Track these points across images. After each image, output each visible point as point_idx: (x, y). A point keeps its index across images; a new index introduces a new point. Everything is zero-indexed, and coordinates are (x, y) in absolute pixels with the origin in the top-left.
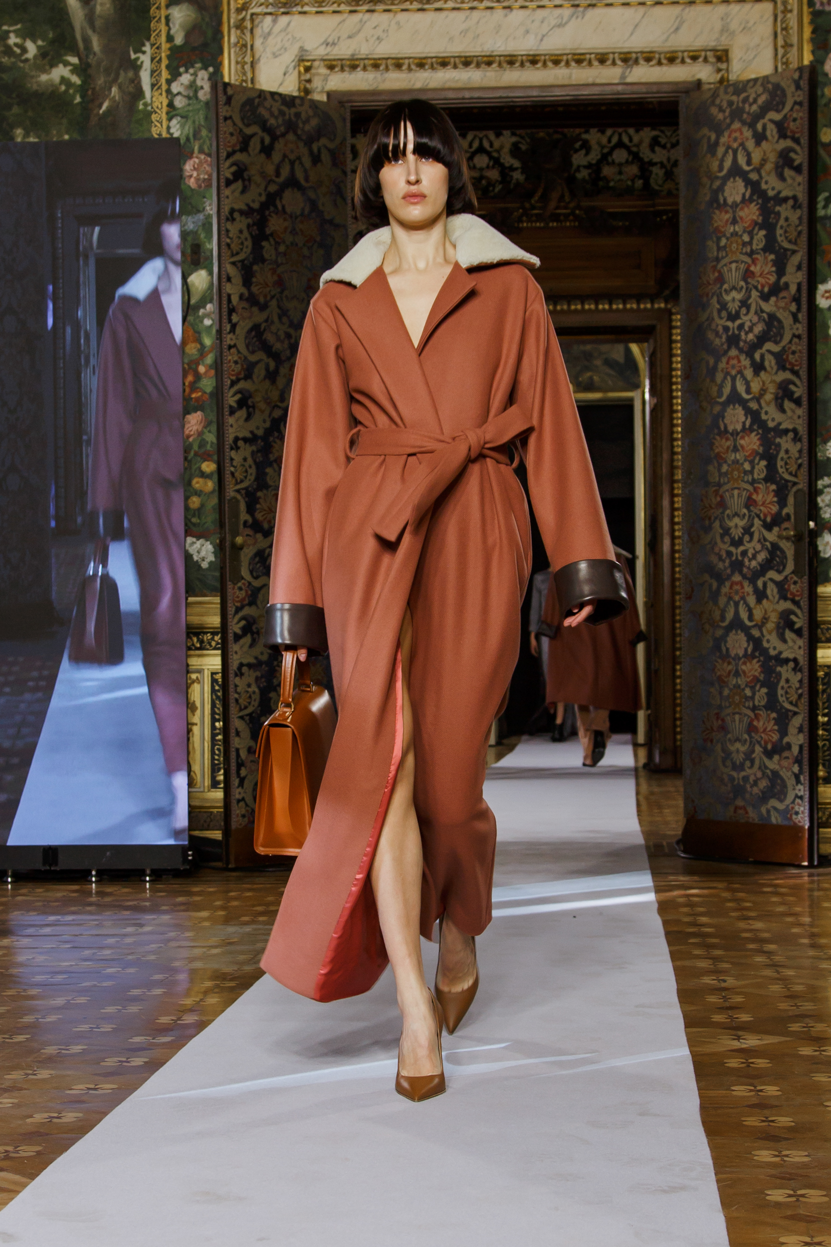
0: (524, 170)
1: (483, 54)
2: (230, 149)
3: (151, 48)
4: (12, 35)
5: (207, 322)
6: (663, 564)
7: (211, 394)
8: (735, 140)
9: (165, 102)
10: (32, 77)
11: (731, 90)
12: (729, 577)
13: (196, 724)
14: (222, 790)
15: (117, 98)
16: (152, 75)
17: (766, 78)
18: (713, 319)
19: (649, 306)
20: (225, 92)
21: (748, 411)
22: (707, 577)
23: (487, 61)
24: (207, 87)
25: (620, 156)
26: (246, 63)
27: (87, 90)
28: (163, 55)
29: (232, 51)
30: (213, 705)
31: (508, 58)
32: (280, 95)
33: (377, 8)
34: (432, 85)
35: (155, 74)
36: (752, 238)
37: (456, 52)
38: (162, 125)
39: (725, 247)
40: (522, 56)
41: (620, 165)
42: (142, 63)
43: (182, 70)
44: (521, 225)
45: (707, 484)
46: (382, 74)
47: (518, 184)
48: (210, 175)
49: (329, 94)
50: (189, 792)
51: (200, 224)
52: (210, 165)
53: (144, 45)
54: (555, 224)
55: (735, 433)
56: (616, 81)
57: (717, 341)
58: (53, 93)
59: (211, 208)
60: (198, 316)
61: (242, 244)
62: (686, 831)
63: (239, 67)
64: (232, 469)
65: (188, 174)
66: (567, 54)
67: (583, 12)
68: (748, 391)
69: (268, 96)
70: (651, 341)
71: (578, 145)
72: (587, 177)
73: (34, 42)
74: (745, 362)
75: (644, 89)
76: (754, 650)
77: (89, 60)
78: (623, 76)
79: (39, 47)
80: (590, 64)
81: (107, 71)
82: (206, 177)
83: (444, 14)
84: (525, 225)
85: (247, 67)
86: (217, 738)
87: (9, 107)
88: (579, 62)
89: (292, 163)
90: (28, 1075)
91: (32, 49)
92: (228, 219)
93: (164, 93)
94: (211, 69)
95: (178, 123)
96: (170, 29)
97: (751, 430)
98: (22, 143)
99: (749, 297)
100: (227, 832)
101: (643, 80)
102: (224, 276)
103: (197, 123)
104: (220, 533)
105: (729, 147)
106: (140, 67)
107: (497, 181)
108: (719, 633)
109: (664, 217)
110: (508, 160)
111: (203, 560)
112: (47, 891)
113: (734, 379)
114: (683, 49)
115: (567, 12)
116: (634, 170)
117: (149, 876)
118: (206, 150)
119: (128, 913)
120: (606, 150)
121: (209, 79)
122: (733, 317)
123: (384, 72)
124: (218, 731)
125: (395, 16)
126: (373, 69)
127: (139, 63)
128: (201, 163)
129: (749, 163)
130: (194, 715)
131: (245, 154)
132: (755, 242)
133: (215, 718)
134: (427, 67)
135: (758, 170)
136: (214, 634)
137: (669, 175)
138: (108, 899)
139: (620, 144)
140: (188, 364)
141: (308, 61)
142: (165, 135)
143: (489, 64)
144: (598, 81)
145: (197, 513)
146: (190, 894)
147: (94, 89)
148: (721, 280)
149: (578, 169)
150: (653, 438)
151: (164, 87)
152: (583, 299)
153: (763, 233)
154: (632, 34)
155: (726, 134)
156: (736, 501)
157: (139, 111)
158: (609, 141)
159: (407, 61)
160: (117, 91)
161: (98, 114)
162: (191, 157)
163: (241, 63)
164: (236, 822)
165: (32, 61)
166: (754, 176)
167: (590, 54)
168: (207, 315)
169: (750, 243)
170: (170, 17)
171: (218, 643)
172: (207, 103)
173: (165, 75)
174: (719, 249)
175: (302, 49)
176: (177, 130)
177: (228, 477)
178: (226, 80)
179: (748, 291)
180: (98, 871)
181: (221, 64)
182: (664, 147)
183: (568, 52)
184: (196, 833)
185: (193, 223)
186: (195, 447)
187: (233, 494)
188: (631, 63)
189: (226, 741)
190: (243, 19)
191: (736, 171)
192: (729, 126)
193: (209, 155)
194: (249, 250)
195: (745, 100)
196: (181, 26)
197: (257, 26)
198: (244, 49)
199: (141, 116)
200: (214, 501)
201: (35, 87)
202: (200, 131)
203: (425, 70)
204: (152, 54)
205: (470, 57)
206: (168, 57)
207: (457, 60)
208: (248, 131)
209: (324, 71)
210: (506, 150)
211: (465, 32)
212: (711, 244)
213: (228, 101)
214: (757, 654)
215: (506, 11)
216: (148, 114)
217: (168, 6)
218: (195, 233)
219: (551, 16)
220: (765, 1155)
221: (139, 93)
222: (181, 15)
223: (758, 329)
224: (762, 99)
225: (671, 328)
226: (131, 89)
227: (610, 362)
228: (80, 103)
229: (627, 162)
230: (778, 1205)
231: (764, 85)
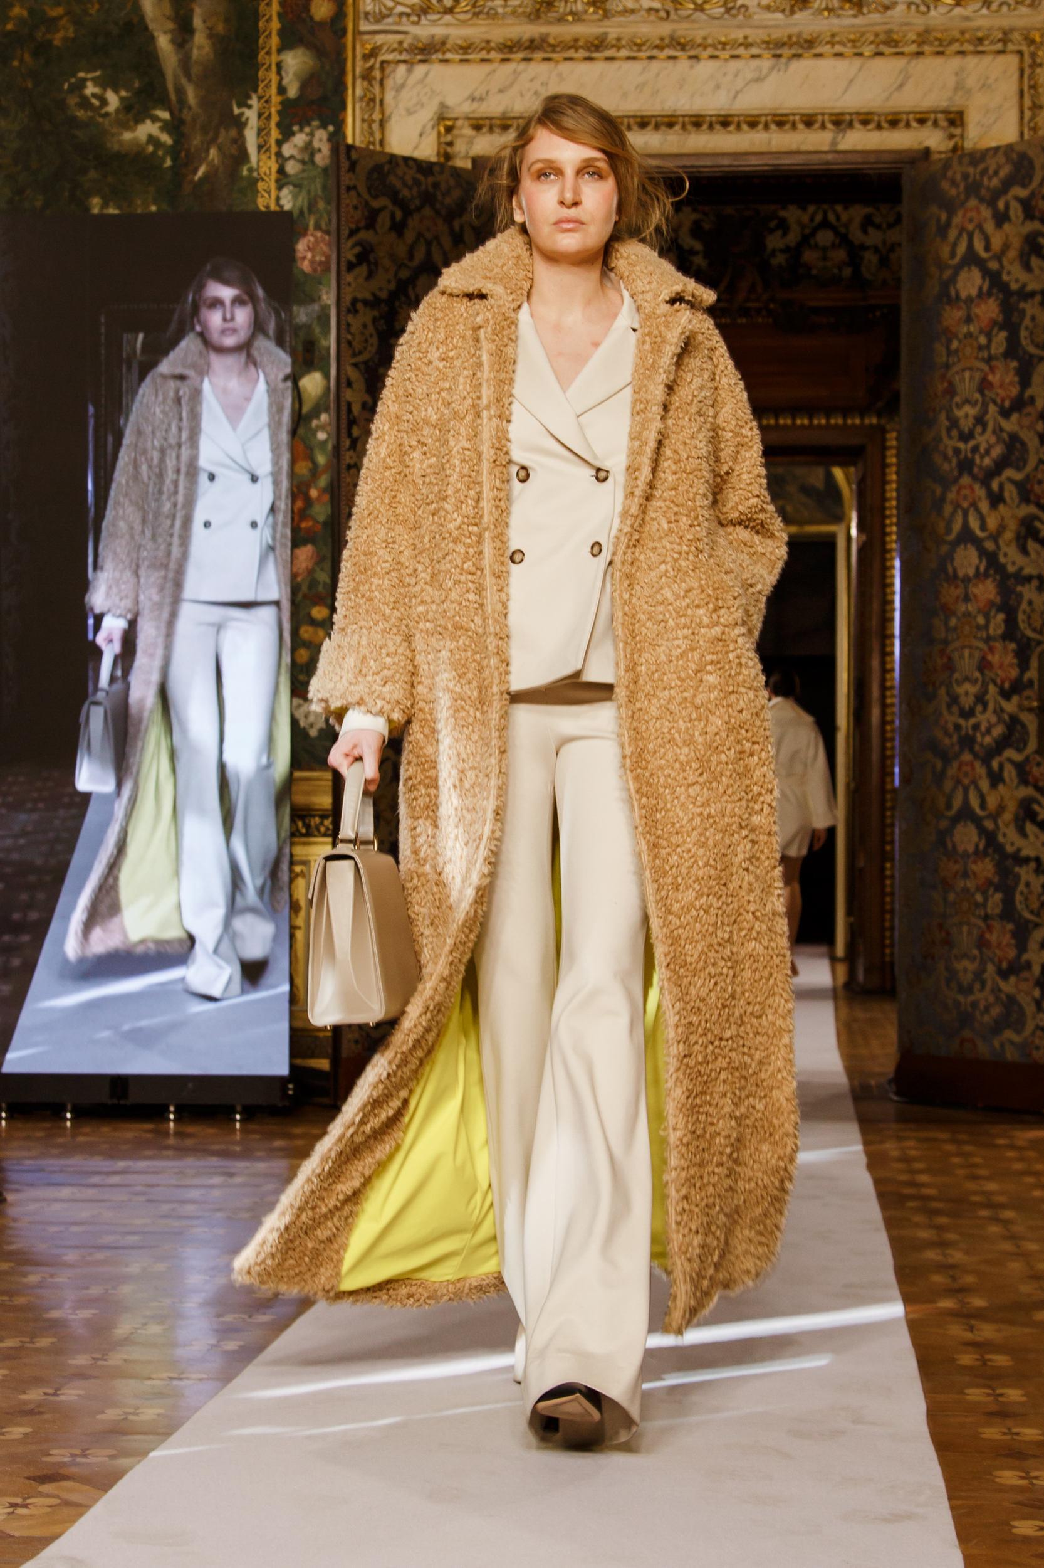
0: (706, 252)
1: (663, 113)
2: (353, 226)
3: (259, 102)
4: (89, 84)
5: (322, 436)
6: (870, 738)
7: (325, 524)
8: (971, 220)
9: (275, 167)
10: (113, 135)
11: (966, 160)
12: (957, 756)
13: (299, 928)
15: (216, 161)
16: (258, 135)
17: (1010, 147)
18: (941, 440)
19: (857, 421)
20: (349, 157)
21: (983, 552)
22: (929, 755)
23: (669, 122)
24: (326, 149)
25: (825, 237)
27: (180, 152)
28: (273, 110)
29: (358, 106)
31: (694, 119)
32: (414, 160)
33: (535, 56)
35: (263, 133)
36: (990, 341)
38: (270, 196)
39: (957, 351)
40: (711, 116)
41: (825, 249)
42: (247, 119)
43: (296, 128)
45: (931, 641)
48: (328, 257)
49: (475, 160)
50: (291, 1012)
51: (315, 316)
52: (329, 245)
53: (250, 98)
54: (744, 320)
55: (967, 580)
56: (826, 148)
57: (946, 467)
58: (138, 154)
59: (329, 298)
60: (310, 429)
61: (366, 341)
62: (899, 1068)
63: (365, 126)
65: (300, 255)
66: (766, 115)
67: (787, 65)
68: (983, 527)
69: (401, 162)
70: (860, 465)
71: (773, 224)
72: (784, 264)
73: (116, 92)
74: (980, 492)
75: (859, 158)
76: (987, 846)
77: (183, 116)
78: (834, 143)
79: (122, 99)
80: (794, 126)
81: (204, 130)
82: (323, 259)
83: (615, 65)
85: (376, 127)
87: (84, 171)
88: (780, 124)
89: (429, 244)
91: (113, 101)
92: (349, 311)
93: (273, 157)
95: (290, 193)
96: (281, 79)
97: (986, 575)
98: (101, 216)
99: (986, 412)
100: (335, 1061)
101: (859, 147)
102: (343, 380)
103: (313, 194)
105: (962, 229)
106: (245, 124)
108: (944, 824)
109: (878, 314)
110: (686, 241)
111: (312, 727)
112: (115, 1130)
113: (965, 514)
114: (907, 109)
115: (766, 63)
116: (841, 255)
117: (240, 1113)
118: (323, 224)
119: (215, 1159)
120: (807, 231)
121: (329, 140)
122: (966, 437)
125: (556, 66)
127: (243, 119)
128: (317, 241)
129: (987, 248)
130: (297, 916)
131: (371, 232)
132: (993, 345)
135: (999, 257)
136: (323, 817)
137: (884, 262)
138: (189, 1142)
139: (825, 224)
141: (449, 119)
142: (273, 207)
143: (670, 125)
144: (804, 148)
145: (304, 669)
146: (291, 1137)
147: (188, 151)
148: (951, 391)
149: (773, 254)
150: (860, 584)
151: (274, 149)
153: (1003, 334)
154: (845, 91)
155: (960, 213)
156: (966, 663)
157: (242, 178)
158: (812, 219)
160: (215, 154)
161: (192, 181)
162: (305, 235)
163: (368, 122)
164: (349, 1048)
165: (113, 116)
166: (993, 265)
167: (794, 114)
168: (322, 428)
169: (988, 347)
170: (283, 64)
171: (328, 829)
172: (325, 170)
173: (275, 134)
174: (949, 353)
175: (442, 105)
176: (288, 202)
178: (350, 141)
179: (985, 406)
180: (177, 1106)
181: (343, 122)
182: (878, 227)
183: (767, 112)
184: (299, 1062)
185: (307, 314)
186: (305, 589)
188: (843, 126)
190: (372, 68)
191: (971, 259)
192: (963, 204)
193: (328, 232)
194: (374, 349)
195: (984, 172)
196: (296, 74)
197: (388, 76)
198: (372, 104)
199: (244, 184)
201: (116, 147)
202: (316, 203)
204: (260, 109)
206: (279, 113)
207: (632, 121)
208: (376, 204)
209: (468, 131)
210: (684, 228)
211: (640, 87)
212: (939, 347)
213: (353, 167)
214: (990, 851)
215: (694, 61)
216: (253, 182)
217: (280, 51)
218: (308, 327)
219: (746, 68)
220: (1009, 1477)
221: (243, 156)
222: (295, 62)
223: (997, 452)
224: (1004, 172)
225: (884, 448)
226: (234, 150)
227: (806, 490)
228: (171, 167)
229: (833, 246)
230: (1027, 1540)
231: (1006, 154)
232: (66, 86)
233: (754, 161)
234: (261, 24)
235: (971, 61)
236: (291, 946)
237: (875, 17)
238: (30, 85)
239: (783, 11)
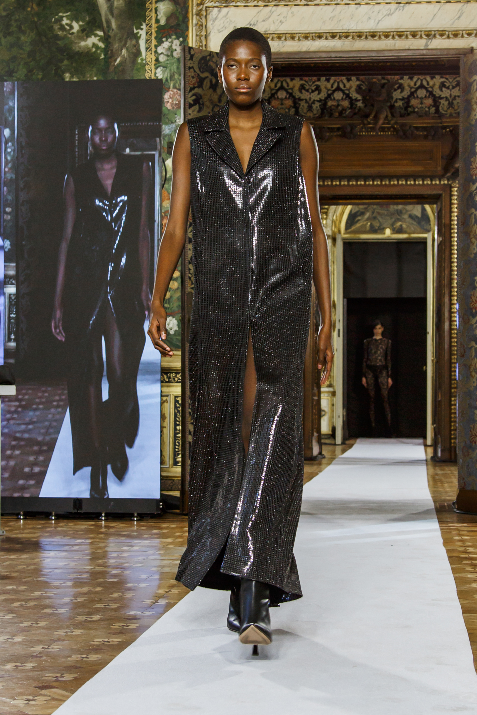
0: (364, 100)
1: (343, 31)
2: (192, 86)
3: (146, 27)
4: (64, 19)
6: (444, 337)
9: (154, 58)
10: (76, 43)
13: (165, 427)
14: (180, 467)
15: (125, 56)
16: (146, 43)
19: (438, 182)
20: (190, 53)
22: (473, 344)
23: (346, 35)
24: (179, 49)
25: (422, 93)
26: (202, 36)
27: (108, 51)
28: (153, 31)
29: (194, 28)
30: (176, 416)
31: (358, 34)
33: (280, 4)
34: (312, 49)
35: (148, 42)
37: (327, 30)
38: (151, 72)
40: (366, 32)
41: (422, 98)
42: (141, 35)
43: (164, 39)
44: (361, 134)
45: (474, 288)
46: (282, 43)
47: (360, 109)
50: (161, 468)
51: (173, 130)
52: (180, 95)
53: (142, 25)
54: (382, 133)
56: (422, 48)
58: (88, 52)
62: (459, 497)
63: (198, 38)
64: (190, 275)
65: (166, 101)
66: (393, 32)
67: (403, 7)
69: (215, 55)
70: (439, 203)
71: (396, 87)
72: (402, 106)
73: (78, 23)
75: (439, 53)
77: (110, 34)
78: (426, 45)
79: (80, 26)
80: (407, 37)
81: (120, 40)
82: (177, 102)
83: (321, 7)
84: (364, 133)
85: (203, 38)
86: (177, 436)
87: (62, 61)
88: (400, 36)
90: (68, 632)
91: (76, 27)
93: (153, 53)
94: (181, 39)
95: (161, 70)
96: (157, 15)
98: (70, 82)
100: (183, 492)
101: (439, 47)
103: (172, 71)
104: (182, 314)
106: (140, 37)
107: (348, 107)
109: (448, 130)
110: (355, 95)
111: (171, 329)
112: (75, 525)
114: (463, 29)
115: (393, 6)
116: (430, 101)
117: (136, 517)
118: (177, 87)
119: (124, 538)
120: (413, 90)
121: (180, 45)
123: (284, 41)
124: (178, 431)
125: (290, 9)
126: (278, 40)
127: (139, 35)
128: (174, 94)
130: (164, 422)
131: (201, 89)
133: (176, 423)
134: (309, 39)
136: (177, 373)
137: (451, 105)
138: (111, 530)
139: (422, 86)
140: (164, 213)
142: (153, 77)
143: (347, 37)
144: (411, 48)
145: (168, 302)
146: (161, 528)
147: (112, 50)
149: (396, 101)
150: (439, 262)
151: (153, 49)
152: (398, 177)
154: (432, 20)
157: (138, 63)
158: (415, 84)
159: (298, 35)
160: (125, 52)
161: (114, 65)
162: (168, 91)
163: (199, 36)
165: (76, 34)
167: (407, 31)
170: (157, 9)
171: (179, 379)
172: (179, 59)
173: (154, 42)
176: (161, 75)
177: (187, 279)
178: (190, 45)
180: (106, 514)
181: (187, 36)
182: (448, 88)
183: (393, 30)
184: (164, 493)
185: (169, 129)
187: (190, 290)
188: (431, 37)
189: (183, 438)
190: (201, 10)
193: (180, 90)
196: (164, 14)
197: (209, 14)
199: (139, 66)
200: (179, 294)
201: (77, 49)
202: (174, 75)
203: (308, 40)
204: (147, 30)
205: (335, 33)
206: (156, 32)
207: (328, 35)
208: (203, 75)
210: (353, 89)
211: (332, 18)
213: (192, 58)
215: (358, 5)
216: (144, 65)
217: (156, 2)
218: (170, 135)
219: (384, 9)
221: (138, 53)
222: (165, 7)
225: (451, 196)
226: (134, 50)
227: (412, 217)
228: (104, 59)
229: (426, 97)
232: (53, 20)
233: (387, 54)
236: (161, 436)
238: (36, 19)
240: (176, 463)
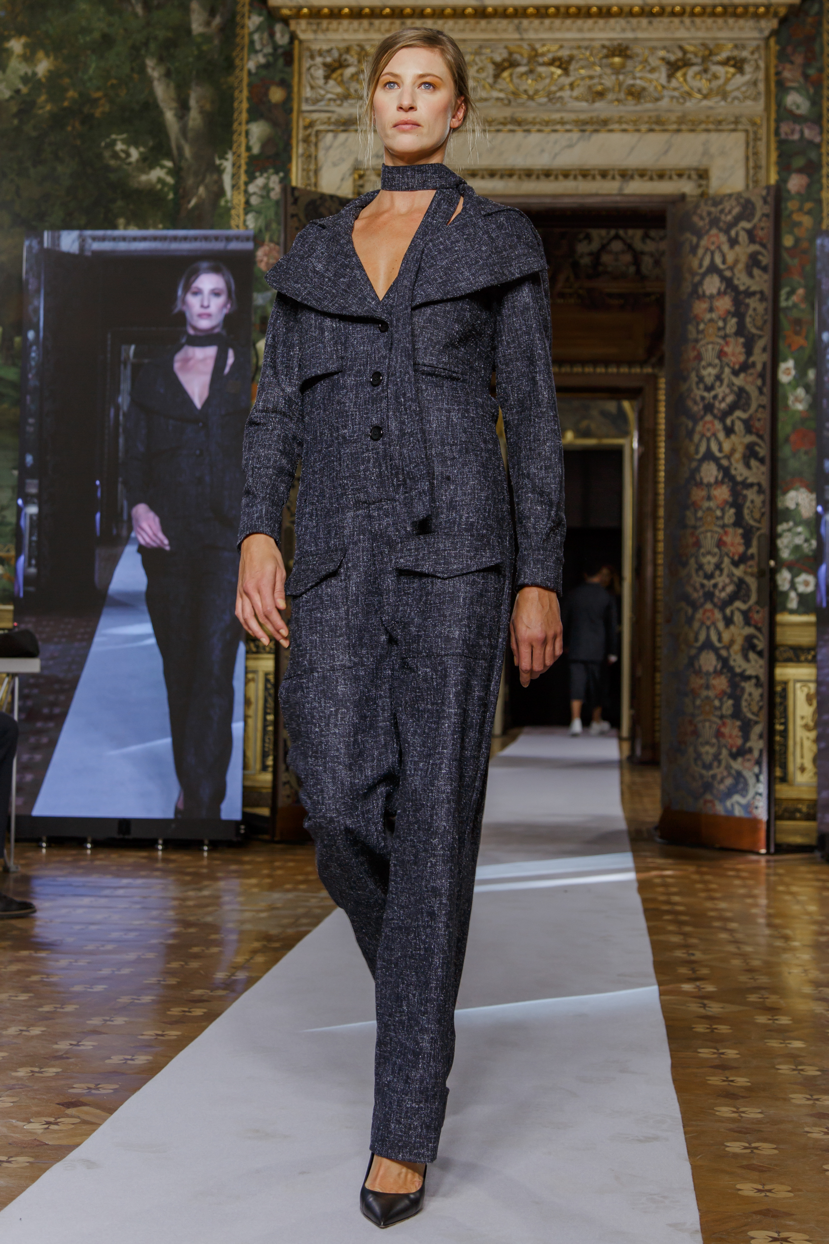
1: (506, 168)
3: (233, 156)
4: (119, 143)
6: (646, 586)
8: (713, 243)
9: (243, 200)
10: (134, 177)
11: (710, 202)
12: (702, 605)
13: (252, 716)
14: (271, 773)
16: (232, 178)
17: (739, 195)
18: (692, 390)
19: (638, 370)
20: (293, 194)
21: (720, 467)
22: (683, 604)
23: (509, 174)
24: (278, 188)
25: (617, 246)
26: (310, 170)
27: (179, 189)
28: (243, 162)
29: (299, 160)
30: (266, 701)
31: (526, 172)
32: (337, 197)
35: (235, 177)
36: (725, 325)
38: (240, 222)
39: (703, 331)
40: (538, 170)
41: (617, 254)
42: (225, 167)
43: (257, 174)
45: (685, 526)
50: (243, 775)
51: (266, 302)
52: (279, 251)
53: (226, 153)
54: (562, 301)
55: (709, 485)
56: (615, 193)
57: (695, 409)
58: (151, 190)
62: (662, 819)
63: (305, 173)
65: (259, 258)
66: (575, 170)
67: (589, 136)
68: (720, 450)
69: (328, 199)
70: (640, 400)
72: (589, 263)
73: (137, 147)
74: (718, 426)
75: (638, 200)
76: (723, 667)
77: (182, 165)
78: (621, 189)
79: (141, 154)
80: (594, 178)
81: (196, 174)
85: (312, 174)
86: (268, 729)
87: (114, 201)
88: (585, 176)
91: (135, 154)
93: (242, 193)
94: (281, 174)
95: (253, 217)
96: (248, 141)
97: (722, 482)
99: (723, 372)
100: (274, 810)
101: (638, 192)
103: (268, 218)
105: (707, 249)
106: (223, 171)
108: (693, 652)
109: (653, 297)
112: (121, 856)
113: (708, 440)
114: (670, 167)
115: (575, 135)
116: (627, 258)
117: (207, 846)
118: (275, 239)
119: (189, 877)
120: (605, 241)
121: (280, 182)
122: (709, 389)
124: (268, 723)
127: (222, 168)
128: (271, 250)
129: (724, 262)
130: (250, 709)
132: (728, 327)
133: (266, 711)
135: (731, 269)
137: (657, 263)
138: (172, 865)
139: (616, 237)
141: (361, 170)
142: (241, 226)
143: (511, 175)
144: (601, 192)
147: (184, 188)
148: (699, 357)
149: (581, 257)
151: (242, 187)
152: (583, 363)
153: (734, 320)
154: (629, 154)
155: (706, 238)
156: (709, 541)
157: (221, 207)
160: (203, 190)
161: (186, 208)
162: (263, 246)
163: (306, 170)
164: (283, 801)
165: (134, 164)
166: (728, 274)
167: (594, 169)
169: (724, 328)
170: (249, 132)
171: (272, 649)
172: (277, 203)
173: (243, 178)
174: (698, 332)
175: (356, 160)
176: (252, 225)
178: (294, 184)
179: (722, 368)
180: (164, 841)
181: (289, 170)
183: (576, 167)
184: (248, 810)
185: (263, 299)
188: (627, 178)
189: (276, 732)
190: (309, 135)
191: (713, 269)
192: (707, 232)
193: (278, 244)
195: (722, 211)
196: (258, 139)
197: (321, 141)
198: (309, 159)
199: (222, 210)
201: (136, 185)
202: (271, 224)
204: (233, 161)
205: (493, 170)
206: (248, 164)
209: (374, 177)
211: (491, 149)
212: (691, 328)
213: (296, 201)
214: (725, 671)
215: (526, 134)
216: (228, 210)
217: (248, 122)
218: (263, 308)
219: (562, 138)
220: (725, 1111)
221: (221, 192)
222: (258, 130)
223: (730, 399)
224: (736, 210)
225: (656, 389)
226: (215, 188)
227: (604, 414)
228: (173, 199)
229: (623, 252)
230: (735, 1156)
231: (737, 199)
232: (103, 144)
233: (567, 200)
234: (236, 105)
235: (714, 136)
237: (649, 106)
238: (79, 143)
239: (587, 101)
240: (264, 768)
